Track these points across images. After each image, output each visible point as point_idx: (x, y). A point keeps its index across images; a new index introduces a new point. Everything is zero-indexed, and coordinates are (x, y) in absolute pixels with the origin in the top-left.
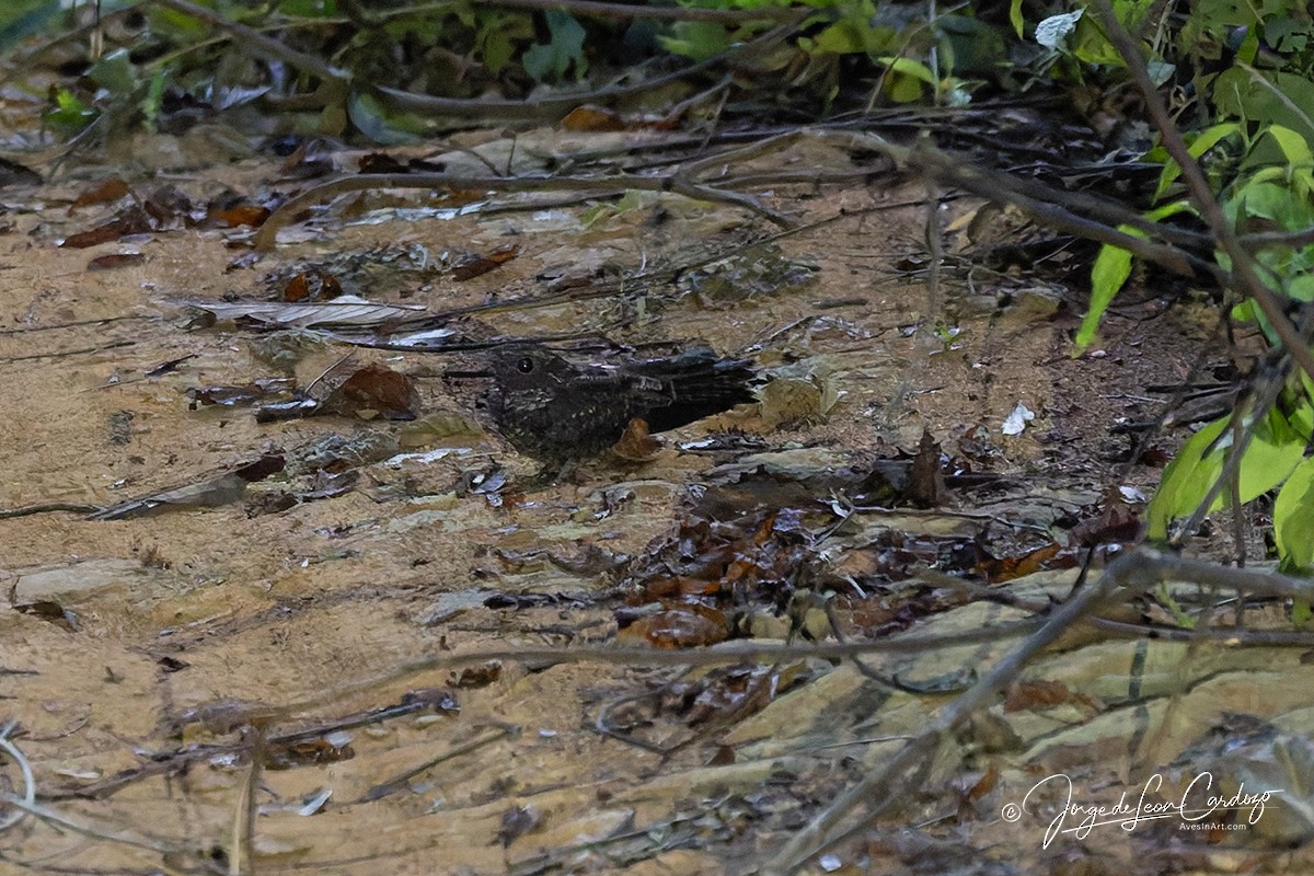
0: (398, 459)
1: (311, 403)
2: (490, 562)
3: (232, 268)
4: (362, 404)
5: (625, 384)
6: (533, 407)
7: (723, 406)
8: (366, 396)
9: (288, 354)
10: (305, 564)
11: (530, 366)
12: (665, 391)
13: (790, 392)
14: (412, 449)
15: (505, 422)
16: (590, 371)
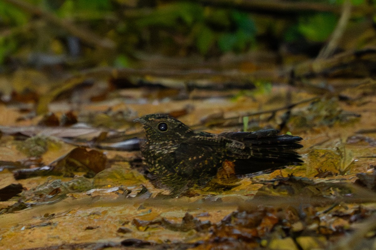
0: (92, 191)
1: (47, 168)
2: (130, 226)
3: (19, 120)
4: (77, 169)
5: (223, 143)
6: (166, 152)
7: (281, 163)
8: (79, 164)
9: (39, 148)
10: (23, 228)
11: (166, 128)
12: (247, 150)
13: (323, 156)
14: (100, 187)
15: (149, 161)
16: (202, 134)
